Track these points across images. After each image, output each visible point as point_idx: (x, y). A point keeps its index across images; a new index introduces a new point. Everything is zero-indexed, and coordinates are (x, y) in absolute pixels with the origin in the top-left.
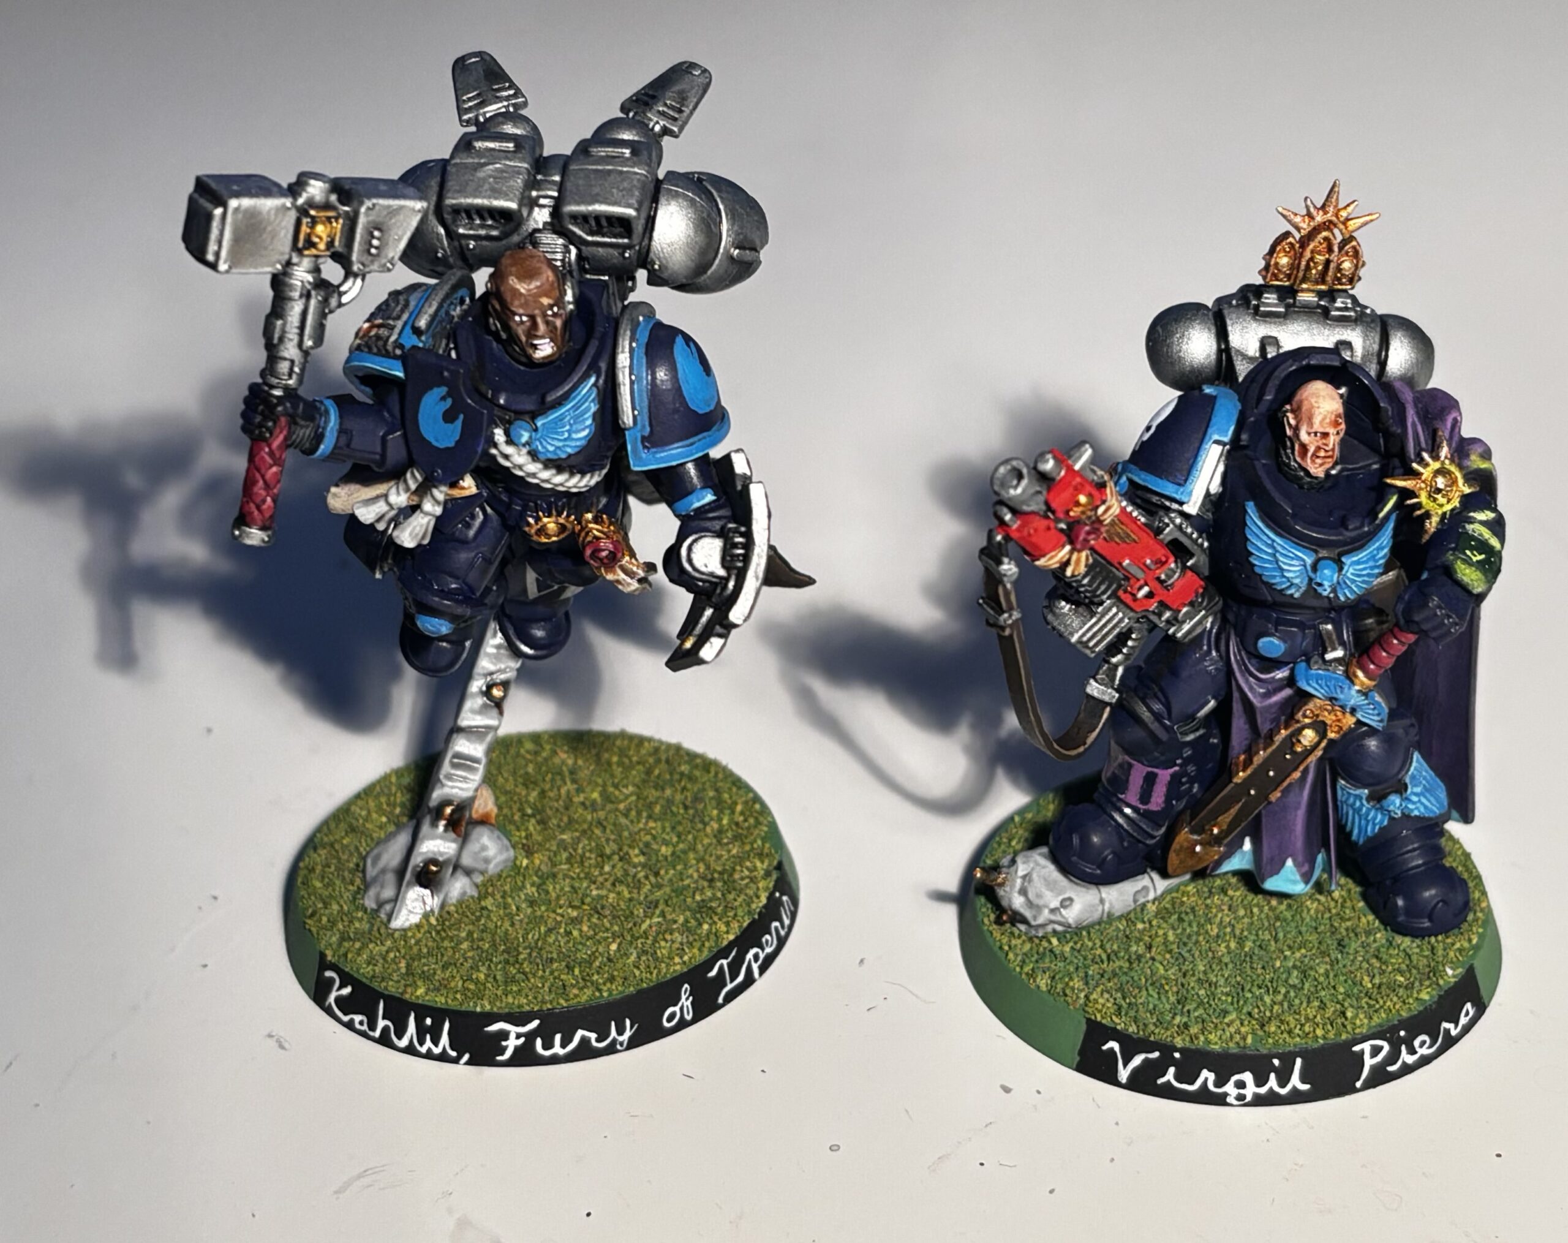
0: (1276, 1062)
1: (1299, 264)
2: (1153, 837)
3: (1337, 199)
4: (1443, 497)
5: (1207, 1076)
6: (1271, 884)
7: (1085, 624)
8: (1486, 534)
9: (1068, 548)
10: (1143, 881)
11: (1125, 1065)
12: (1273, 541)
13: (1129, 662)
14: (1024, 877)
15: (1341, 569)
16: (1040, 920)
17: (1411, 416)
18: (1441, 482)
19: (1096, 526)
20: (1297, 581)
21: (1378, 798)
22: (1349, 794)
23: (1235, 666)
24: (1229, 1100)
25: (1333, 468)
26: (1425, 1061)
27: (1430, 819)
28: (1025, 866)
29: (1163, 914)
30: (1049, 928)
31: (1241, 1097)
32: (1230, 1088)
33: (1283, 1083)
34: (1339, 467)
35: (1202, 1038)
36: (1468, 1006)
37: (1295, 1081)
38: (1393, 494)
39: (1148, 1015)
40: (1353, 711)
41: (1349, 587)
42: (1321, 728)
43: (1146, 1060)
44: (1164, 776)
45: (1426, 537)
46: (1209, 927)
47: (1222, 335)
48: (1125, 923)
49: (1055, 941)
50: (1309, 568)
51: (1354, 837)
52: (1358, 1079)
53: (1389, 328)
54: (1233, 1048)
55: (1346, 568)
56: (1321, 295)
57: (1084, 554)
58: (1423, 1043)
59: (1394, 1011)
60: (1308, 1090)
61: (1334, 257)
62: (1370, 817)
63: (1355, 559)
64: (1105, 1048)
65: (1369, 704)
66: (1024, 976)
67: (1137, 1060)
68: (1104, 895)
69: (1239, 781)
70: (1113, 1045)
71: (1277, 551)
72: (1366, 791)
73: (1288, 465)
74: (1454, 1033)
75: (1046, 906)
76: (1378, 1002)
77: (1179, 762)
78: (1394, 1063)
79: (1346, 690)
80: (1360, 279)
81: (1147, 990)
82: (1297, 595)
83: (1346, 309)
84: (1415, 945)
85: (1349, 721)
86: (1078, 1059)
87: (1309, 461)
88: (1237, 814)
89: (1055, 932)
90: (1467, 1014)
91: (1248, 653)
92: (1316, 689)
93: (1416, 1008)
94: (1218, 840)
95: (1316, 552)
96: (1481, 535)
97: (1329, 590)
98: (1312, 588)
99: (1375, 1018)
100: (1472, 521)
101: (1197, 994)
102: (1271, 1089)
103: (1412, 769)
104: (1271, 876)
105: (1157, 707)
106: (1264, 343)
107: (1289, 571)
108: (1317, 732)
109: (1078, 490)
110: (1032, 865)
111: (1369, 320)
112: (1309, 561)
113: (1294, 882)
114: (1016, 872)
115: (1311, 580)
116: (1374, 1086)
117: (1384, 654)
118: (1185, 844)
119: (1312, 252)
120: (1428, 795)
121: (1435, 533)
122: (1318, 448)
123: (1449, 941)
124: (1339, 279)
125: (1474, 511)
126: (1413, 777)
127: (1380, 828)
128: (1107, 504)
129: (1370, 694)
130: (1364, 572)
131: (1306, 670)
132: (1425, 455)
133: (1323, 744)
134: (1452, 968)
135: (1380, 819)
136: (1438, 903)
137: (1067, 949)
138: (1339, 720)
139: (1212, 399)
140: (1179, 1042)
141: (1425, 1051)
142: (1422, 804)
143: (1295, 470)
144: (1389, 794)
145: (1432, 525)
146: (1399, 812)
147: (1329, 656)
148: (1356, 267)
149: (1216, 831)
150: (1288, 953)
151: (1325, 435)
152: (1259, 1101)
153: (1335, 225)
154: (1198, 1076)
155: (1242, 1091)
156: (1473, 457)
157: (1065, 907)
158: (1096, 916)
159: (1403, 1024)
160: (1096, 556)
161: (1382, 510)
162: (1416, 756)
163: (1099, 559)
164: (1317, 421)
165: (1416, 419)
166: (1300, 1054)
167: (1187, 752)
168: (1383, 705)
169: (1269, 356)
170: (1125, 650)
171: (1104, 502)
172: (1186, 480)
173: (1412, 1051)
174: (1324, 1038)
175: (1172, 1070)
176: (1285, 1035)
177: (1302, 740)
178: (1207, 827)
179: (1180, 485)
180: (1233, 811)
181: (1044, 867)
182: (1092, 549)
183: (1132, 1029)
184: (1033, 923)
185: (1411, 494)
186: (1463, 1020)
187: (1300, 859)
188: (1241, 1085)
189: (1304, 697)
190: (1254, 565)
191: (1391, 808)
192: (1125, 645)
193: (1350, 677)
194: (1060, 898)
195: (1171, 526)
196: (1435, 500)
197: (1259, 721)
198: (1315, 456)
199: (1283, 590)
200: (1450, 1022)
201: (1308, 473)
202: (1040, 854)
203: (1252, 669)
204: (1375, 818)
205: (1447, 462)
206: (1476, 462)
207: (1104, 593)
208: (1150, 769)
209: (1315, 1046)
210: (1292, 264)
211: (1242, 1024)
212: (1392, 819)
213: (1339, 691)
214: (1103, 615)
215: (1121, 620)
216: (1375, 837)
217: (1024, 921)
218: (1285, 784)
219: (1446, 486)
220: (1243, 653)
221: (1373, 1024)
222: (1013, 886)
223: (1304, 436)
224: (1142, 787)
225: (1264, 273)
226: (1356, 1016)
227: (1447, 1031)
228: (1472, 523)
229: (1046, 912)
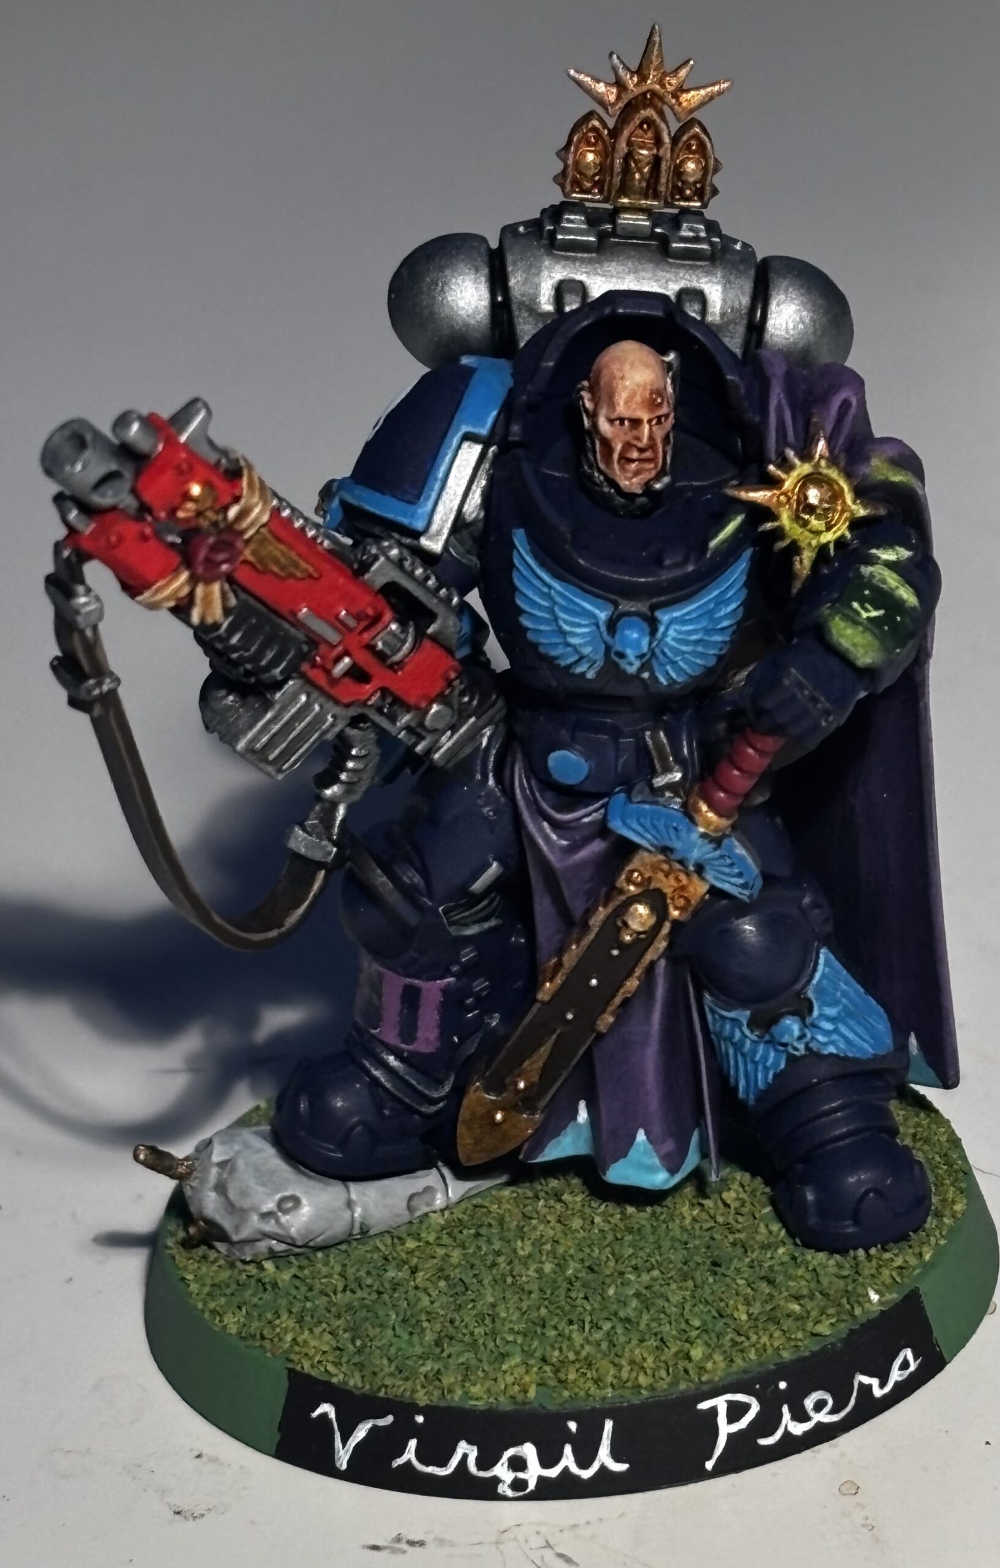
0: (573, 1426)
1: (612, 162)
2: (433, 1102)
3: (660, 55)
4: (818, 518)
5: (466, 1451)
6: (618, 1174)
7: (257, 721)
8: (892, 580)
9: (184, 576)
10: (429, 1178)
11: (344, 1442)
12: (550, 587)
13: (356, 797)
14: (222, 1165)
15: (653, 632)
16: (245, 1233)
17: (777, 395)
18: (814, 495)
19: (227, 537)
20: (587, 650)
21: (764, 1023)
22: (723, 1018)
23: (521, 803)
24: (504, 1489)
25: (658, 478)
26: (822, 1434)
27: (855, 1060)
28: (226, 1147)
29: (453, 1228)
30: (263, 1246)
31: (519, 1485)
32: (502, 1471)
33: (584, 1461)
34: (666, 480)
35: (459, 1392)
36: (908, 1353)
37: (604, 1456)
38: (740, 513)
39: (385, 1362)
40: (700, 869)
41: (674, 663)
42: (657, 901)
43: (374, 1430)
44: (432, 990)
45: (797, 586)
46: (519, 1243)
47: (498, 281)
48: (389, 1241)
49: (269, 1265)
50: (603, 628)
51: (741, 1094)
52: (709, 1458)
53: (772, 275)
54: (505, 1404)
55: (662, 629)
56: (656, 219)
57: (216, 588)
58: (819, 1406)
59: (770, 1351)
60: (628, 1470)
61: (666, 152)
62: (758, 1058)
63: (676, 614)
64: (315, 1414)
65: (722, 857)
66: (207, 1315)
67: (361, 1433)
68: (354, 1196)
69: (547, 998)
70: (327, 1409)
71: (555, 603)
72: (748, 1013)
73: (590, 477)
74: (878, 1393)
75: (254, 1209)
76: (748, 1338)
77: (455, 968)
78: (771, 1433)
79: (683, 834)
80: (715, 192)
81: (394, 1329)
82: (590, 675)
83: (697, 239)
84: (832, 1262)
85: (699, 889)
86: (277, 1437)
87: (616, 466)
88: (551, 1055)
89: (273, 1255)
90: (905, 1365)
91: (541, 781)
92: (639, 834)
93: (809, 1347)
94: (527, 1101)
95: (616, 604)
96: (884, 581)
97: (637, 664)
98: (612, 660)
99: (739, 1361)
100: (872, 561)
101: (472, 1334)
102: (566, 1469)
103: (818, 976)
104: (615, 1161)
105: (412, 877)
106: (561, 290)
107: (575, 635)
108: (653, 909)
109: (187, 473)
110: (237, 1147)
111: (737, 258)
112: (603, 616)
113: (652, 1169)
114: (210, 1157)
115: (608, 649)
116: (737, 1469)
117: (736, 773)
118: (481, 1110)
119: (629, 143)
120: (852, 1023)
121: (808, 576)
122: (628, 446)
123: (887, 1255)
124: (681, 191)
125: (878, 548)
126: (820, 990)
127: (775, 1075)
128: (243, 501)
129: (725, 841)
130: (694, 637)
131: (625, 804)
132: (790, 454)
133: (666, 929)
134: (877, 1292)
135: (774, 1061)
136: (867, 1192)
137: (286, 1276)
138: (683, 888)
139: (469, 373)
140: (422, 1399)
141: (823, 1417)
142: (843, 1036)
143: (600, 485)
144: (782, 1015)
145: (804, 562)
146: (801, 1047)
147: (659, 781)
148: (705, 170)
149: (522, 1085)
150: (632, 1277)
151: (636, 423)
152: (547, 1491)
153: (661, 99)
154: (452, 1451)
155: (521, 1475)
156: (875, 462)
157: (286, 1212)
158: (339, 1228)
159: (783, 1370)
160: (243, 596)
161: (716, 535)
162: (824, 954)
163: (252, 601)
164: (621, 399)
165: (784, 402)
166: (610, 1413)
167: (467, 955)
168: (750, 860)
169: (568, 309)
170: (343, 777)
171: (237, 499)
172: (418, 497)
173: (800, 1416)
174: (651, 1388)
175: (413, 1444)
176: (590, 1384)
177: (630, 923)
178: (508, 1080)
179: (410, 502)
180: (545, 1050)
181: (258, 1151)
182: (230, 579)
183: (354, 1381)
184: (235, 1238)
185: (763, 513)
186: (896, 1375)
187: (657, 1130)
188: (518, 1464)
189: (625, 849)
190: (527, 629)
191: (786, 1039)
192: (343, 769)
193: (689, 813)
194: (278, 1196)
195: (382, 559)
196: (805, 524)
197: (566, 894)
198: (625, 460)
199: (570, 666)
200: (871, 1375)
201: (613, 484)
202: (257, 1133)
203: (545, 806)
204: (765, 1058)
205: (823, 463)
206: (879, 468)
207: (274, 663)
208: (408, 980)
209: (636, 1401)
210: (601, 164)
211: (527, 1372)
212: (792, 1060)
213: (672, 832)
214: (284, 709)
215: (319, 719)
216: (770, 1089)
217: (224, 1237)
218: (618, 1000)
219: (821, 501)
220: (533, 782)
221: (734, 1368)
222: (203, 1181)
223: (604, 426)
224: (401, 1013)
225: (560, 180)
226: (709, 1357)
227: (866, 1389)
228: (872, 564)
229: (255, 1218)
